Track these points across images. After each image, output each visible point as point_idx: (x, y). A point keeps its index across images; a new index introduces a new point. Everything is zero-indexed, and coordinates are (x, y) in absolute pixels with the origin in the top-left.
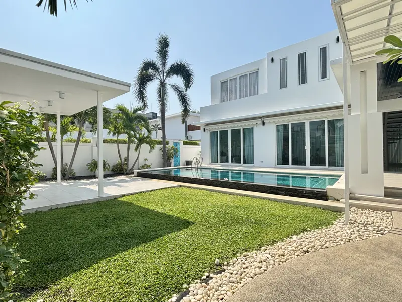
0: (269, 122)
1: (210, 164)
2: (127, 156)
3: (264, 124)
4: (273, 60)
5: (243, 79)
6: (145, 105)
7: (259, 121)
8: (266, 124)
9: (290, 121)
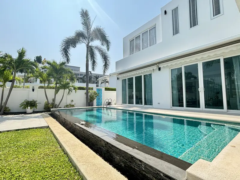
0: (164, 67)
1: (121, 105)
2: (54, 98)
3: (160, 69)
4: (166, 12)
5: (145, 35)
6: (68, 60)
7: (155, 67)
8: (161, 69)
9: (182, 64)
